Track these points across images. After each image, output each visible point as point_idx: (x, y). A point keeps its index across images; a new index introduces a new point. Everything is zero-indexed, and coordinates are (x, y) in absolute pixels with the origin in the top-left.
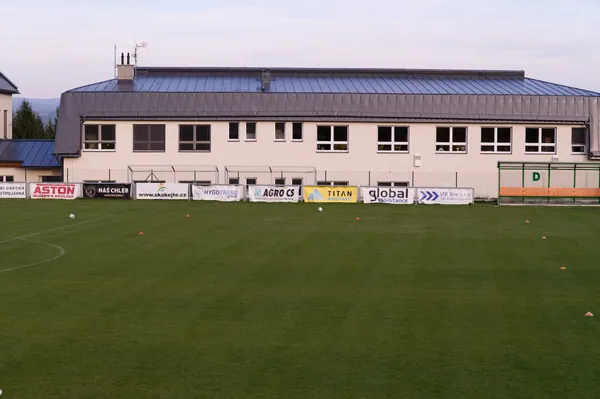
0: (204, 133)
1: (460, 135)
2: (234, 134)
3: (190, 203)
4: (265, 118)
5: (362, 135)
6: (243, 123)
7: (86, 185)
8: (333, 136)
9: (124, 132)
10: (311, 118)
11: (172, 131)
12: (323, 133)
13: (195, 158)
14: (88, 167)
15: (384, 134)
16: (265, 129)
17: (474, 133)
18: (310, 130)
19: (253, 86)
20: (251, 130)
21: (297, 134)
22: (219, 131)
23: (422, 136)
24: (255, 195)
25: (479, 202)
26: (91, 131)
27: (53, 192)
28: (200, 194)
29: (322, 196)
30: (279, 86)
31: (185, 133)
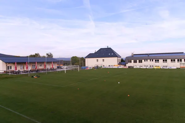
0: (141, 61)
1: (174, 60)
2: (145, 61)
3: (140, 69)
4: (149, 59)
5: (161, 61)
6: (146, 60)
7: (129, 67)
8: (157, 61)
9: (133, 61)
10: (154, 59)
11: (138, 61)
12: (156, 61)
13: (140, 64)
14: (129, 65)
15: (164, 60)
16: (149, 60)
17: (176, 60)
18: (154, 60)
19: (147, 56)
20: (147, 60)
21: (153, 61)
22: (143, 61)
23: (169, 61)
24: (147, 68)
25: (177, 68)
26: (129, 61)
27: (125, 67)
28: (141, 67)
29: (156, 68)
30: (150, 56)
31: (139, 61)
